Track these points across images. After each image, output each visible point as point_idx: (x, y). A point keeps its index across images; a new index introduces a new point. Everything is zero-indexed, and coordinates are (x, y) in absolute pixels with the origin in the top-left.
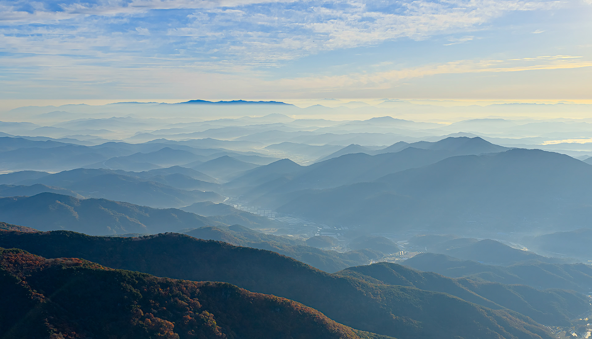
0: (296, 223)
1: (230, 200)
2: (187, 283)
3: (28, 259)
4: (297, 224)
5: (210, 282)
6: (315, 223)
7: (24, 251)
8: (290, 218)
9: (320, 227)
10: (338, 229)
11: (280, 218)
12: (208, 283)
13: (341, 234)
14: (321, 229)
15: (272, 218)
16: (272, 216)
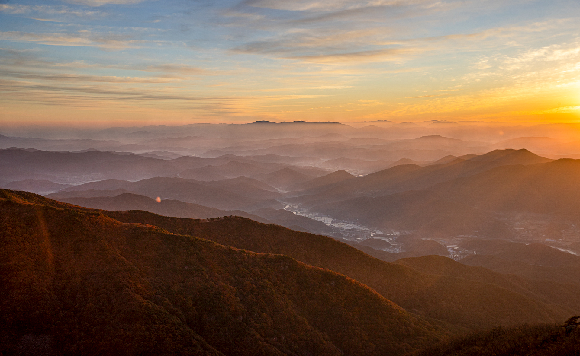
0: (350, 229)
1: (289, 208)
2: (249, 253)
3: (107, 221)
4: (352, 230)
5: (270, 254)
6: (369, 229)
7: (104, 215)
8: (345, 224)
9: (373, 233)
10: (390, 234)
11: (335, 224)
12: (268, 254)
13: (393, 239)
14: (374, 234)
15: (328, 224)
16: (328, 222)
